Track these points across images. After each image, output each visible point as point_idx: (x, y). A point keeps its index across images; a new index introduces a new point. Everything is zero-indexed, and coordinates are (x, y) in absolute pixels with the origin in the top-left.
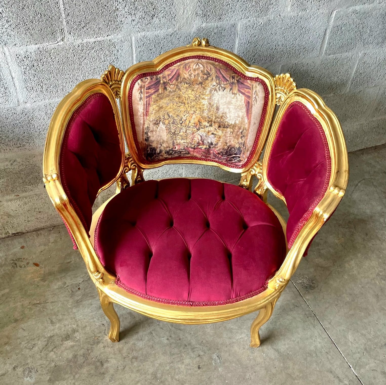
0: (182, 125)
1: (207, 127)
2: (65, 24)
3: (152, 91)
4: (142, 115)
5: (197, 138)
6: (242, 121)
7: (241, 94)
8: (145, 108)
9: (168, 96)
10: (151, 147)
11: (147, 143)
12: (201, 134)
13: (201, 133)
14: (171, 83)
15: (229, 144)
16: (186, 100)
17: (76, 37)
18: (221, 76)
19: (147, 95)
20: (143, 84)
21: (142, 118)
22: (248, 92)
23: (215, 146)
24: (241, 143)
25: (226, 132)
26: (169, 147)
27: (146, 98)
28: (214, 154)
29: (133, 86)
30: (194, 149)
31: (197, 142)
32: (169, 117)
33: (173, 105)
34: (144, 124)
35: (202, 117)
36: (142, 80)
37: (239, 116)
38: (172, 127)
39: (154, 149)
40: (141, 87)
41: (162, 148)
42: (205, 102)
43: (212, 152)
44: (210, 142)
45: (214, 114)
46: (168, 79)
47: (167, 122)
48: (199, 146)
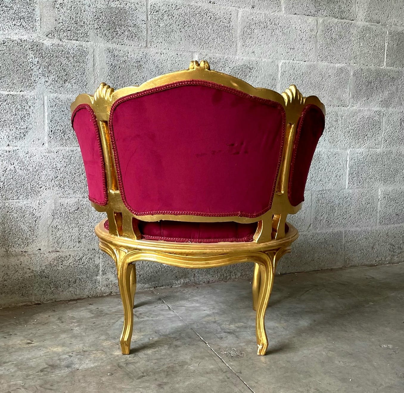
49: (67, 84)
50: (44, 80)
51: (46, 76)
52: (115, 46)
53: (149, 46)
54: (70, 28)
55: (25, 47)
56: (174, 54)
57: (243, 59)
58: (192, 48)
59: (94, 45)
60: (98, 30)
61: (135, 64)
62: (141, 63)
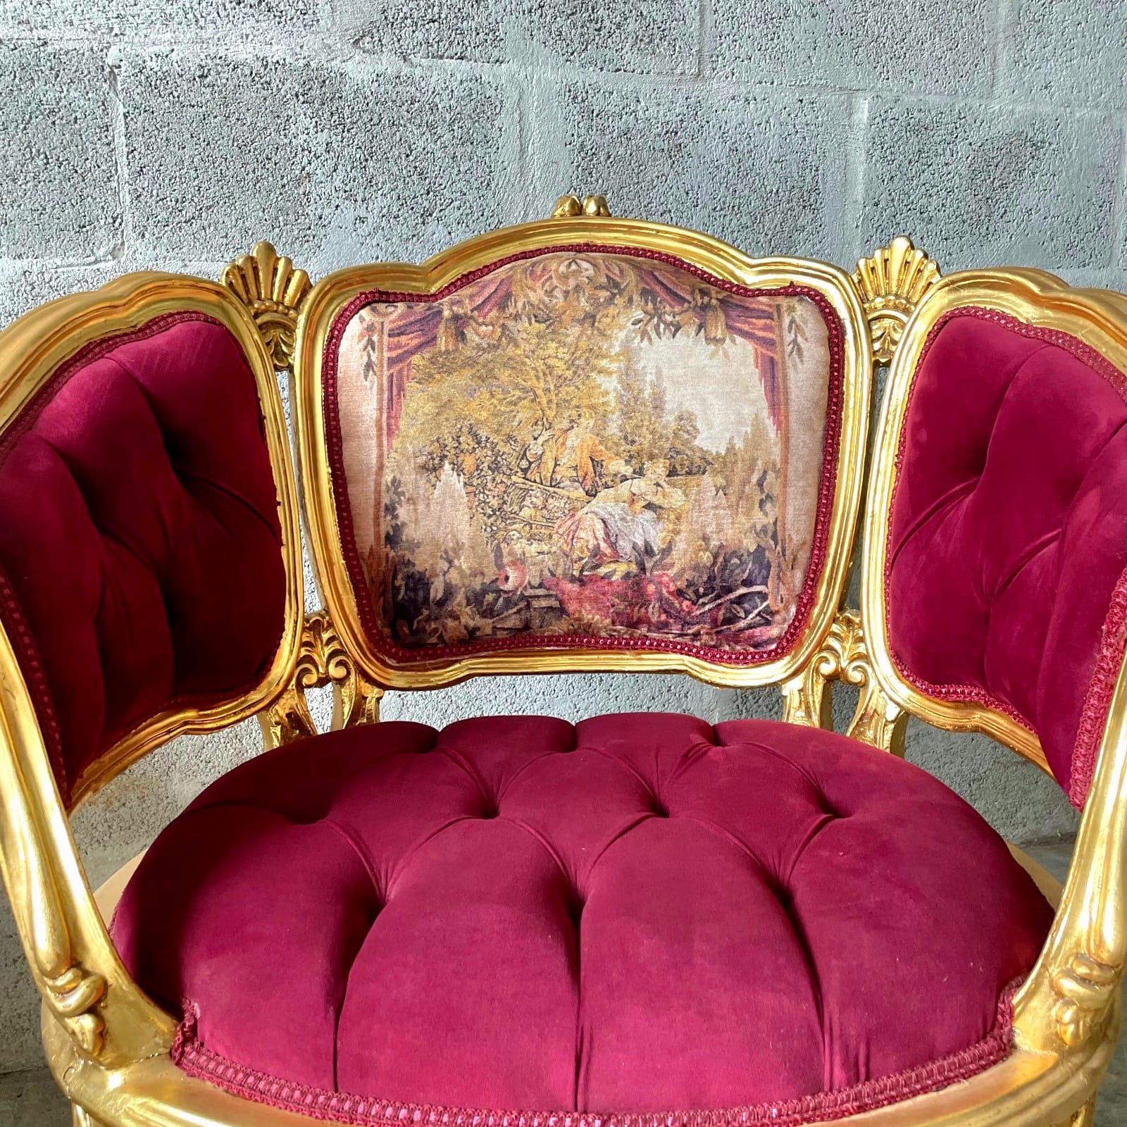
0: (528, 476)
1: (624, 479)
2: (128, 203)
3: (408, 341)
4: (374, 432)
5: (590, 534)
6: (753, 435)
7: (739, 339)
8: (385, 403)
9: (470, 363)
10: (411, 570)
11: (392, 554)
12: (602, 513)
13: (604, 508)
14: (481, 320)
15: (717, 543)
16: (538, 378)
17: (161, 251)
18: (658, 288)
19: (394, 354)
20: (378, 319)
21: (374, 442)
22: (766, 328)
23: (662, 559)
24: (764, 530)
25: (699, 492)
26: (482, 574)
27: (389, 367)
28: (660, 600)
29: (342, 331)
30: (581, 581)
31: (591, 547)
32: (479, 443)
33: (492, 396)
34: (381, 467)
35: (601, 443)
36: (374, 310)
37: (740, 423)
38: (489, 485)
39: (419, 582)
40: (370, 329)
41: (454, 576)
42: (610, 384)
43: (651, 588)
44: (640, 543)
45: (646, 423)
46: (470, 308)
47: (469, 462)
48: (597, 566)
49: (432, 225)
50: (350, 215)
51: (359, 198)
52: (594, 76)
53: (707, 73)
54: (436, 10)
55: (279, 90)
56: (789, 98)
57: (1012, 112)
58: (851, 77)
59: (522, 74)
60: (535, 18)
61: (659, 144)
62: (682, 138)
